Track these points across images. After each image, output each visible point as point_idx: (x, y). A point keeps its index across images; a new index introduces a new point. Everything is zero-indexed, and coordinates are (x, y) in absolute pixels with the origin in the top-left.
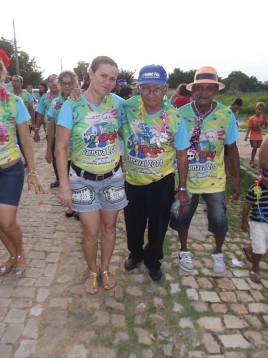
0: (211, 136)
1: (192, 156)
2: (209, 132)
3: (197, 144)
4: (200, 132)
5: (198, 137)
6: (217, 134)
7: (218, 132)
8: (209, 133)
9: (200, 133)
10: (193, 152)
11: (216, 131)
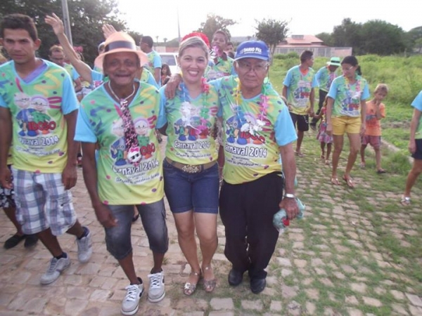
0: (141, 126)
1: (137, 155)
2: (138, 121)
3: (136, 137)
4: (132, 122)
5: (133, 128)
6: (148, 122)
7: (149, 119)
8: (140, 122)
9: (132, 124)
10: (137, 150)
11: (147, 118)
